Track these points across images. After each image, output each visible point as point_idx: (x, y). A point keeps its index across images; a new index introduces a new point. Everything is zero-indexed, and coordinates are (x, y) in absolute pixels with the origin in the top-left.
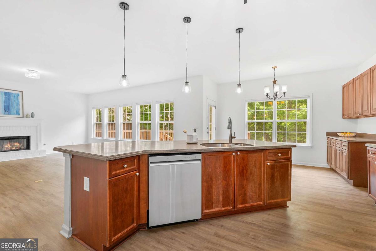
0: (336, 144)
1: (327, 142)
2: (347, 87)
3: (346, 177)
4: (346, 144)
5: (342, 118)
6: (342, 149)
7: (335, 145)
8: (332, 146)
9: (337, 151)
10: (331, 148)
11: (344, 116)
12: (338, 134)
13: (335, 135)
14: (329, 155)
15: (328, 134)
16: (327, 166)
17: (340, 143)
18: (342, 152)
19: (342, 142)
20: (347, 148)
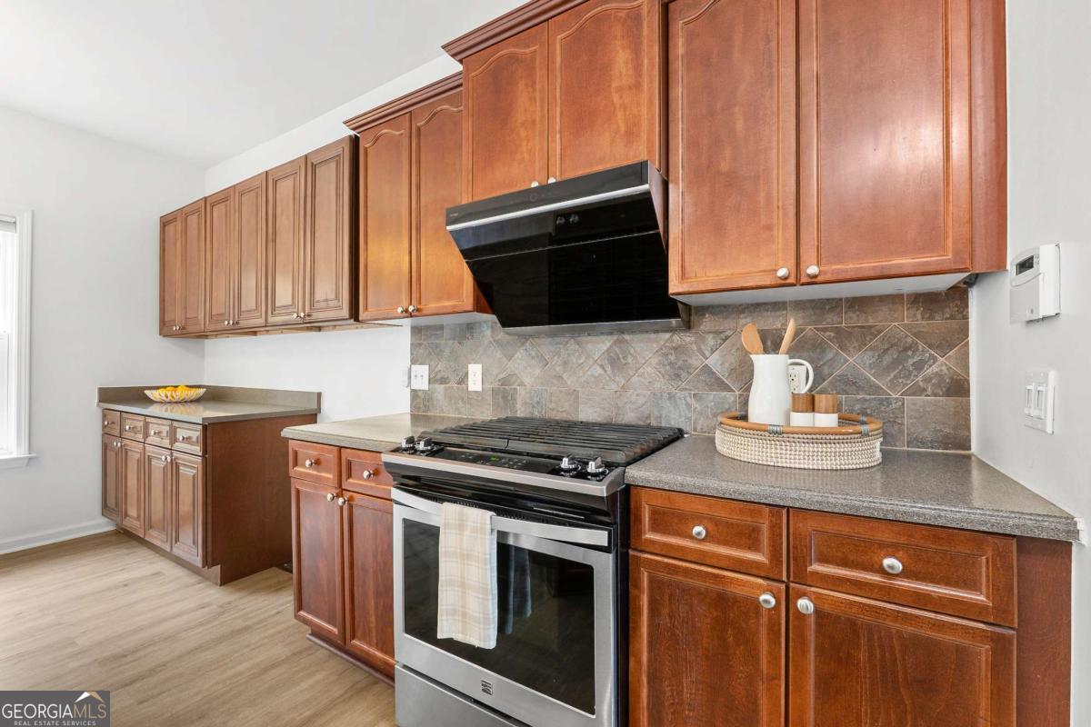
0: (146, 435)
1: (104, 427)
2: (179, 223)
3: (198, 562)
4: (196, 434)
5: (160, 334)
6: (175, 454)
7: (140, 437)
8: (125, 442)
9: (154, 462)
10: (124, 451)
11: (165, 328)
12: (147, 392)
13: (137, 396)
14: (111, 480)
15: (107, 395)
16: (103, 525)
17: (165, 429)
18: (174, 466)
19: (175, 424)
20: (198, 449)
